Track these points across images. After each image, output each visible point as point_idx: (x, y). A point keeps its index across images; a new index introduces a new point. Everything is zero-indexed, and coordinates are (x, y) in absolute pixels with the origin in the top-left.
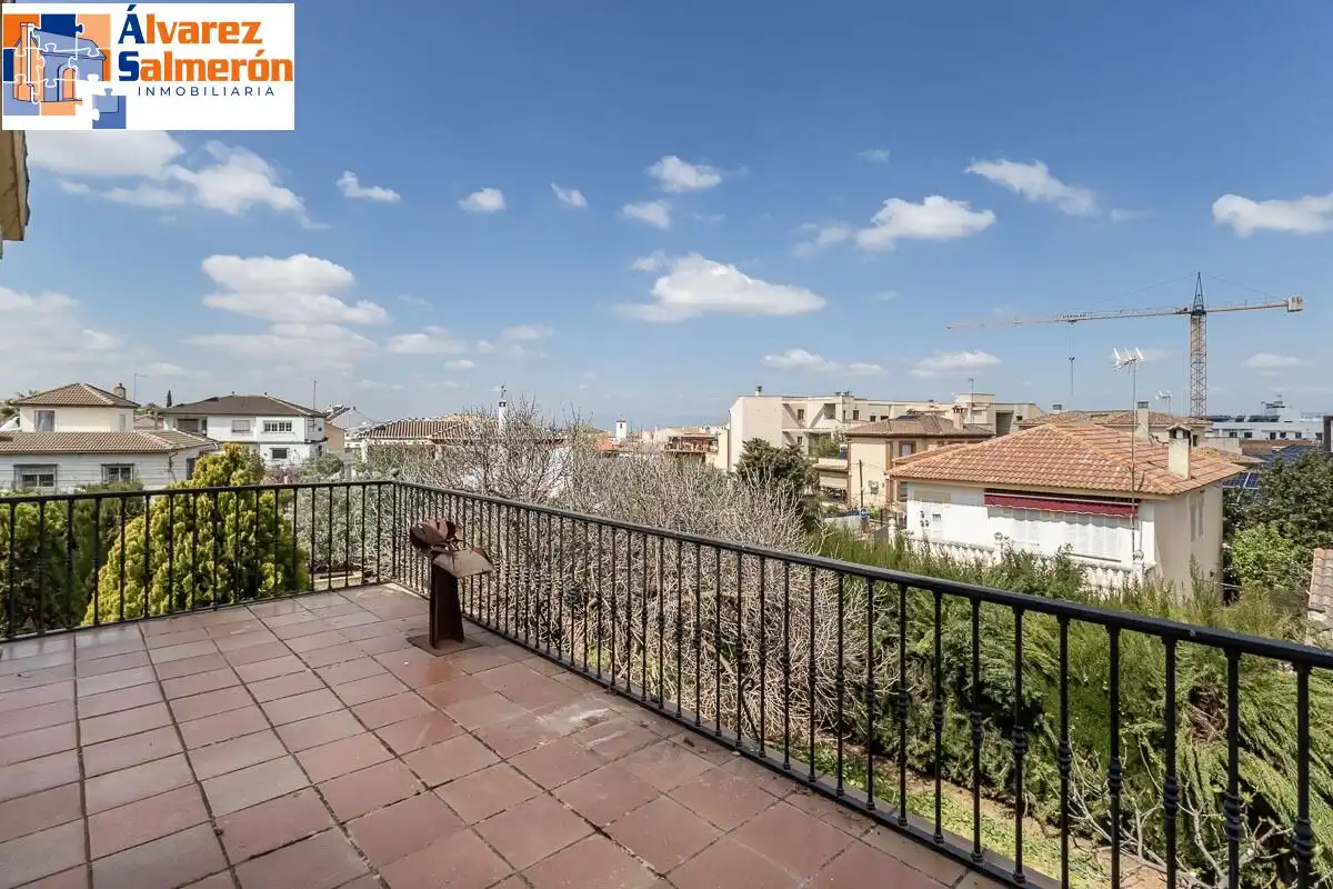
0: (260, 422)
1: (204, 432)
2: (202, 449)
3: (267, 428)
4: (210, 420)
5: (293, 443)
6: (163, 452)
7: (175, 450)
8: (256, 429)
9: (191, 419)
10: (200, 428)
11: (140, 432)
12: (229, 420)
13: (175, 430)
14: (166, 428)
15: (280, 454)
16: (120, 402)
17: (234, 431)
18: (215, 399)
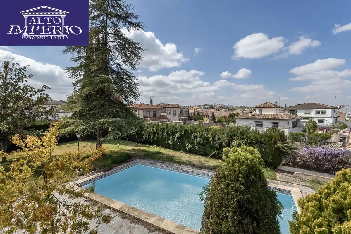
0: (314, 111)
1: (296, 114)
2: (297, 119)
3: (316, 113)
4: (298, 111)
5: (326, 118)
6: (287, 120)
7: (289, 119)
8: (313, 113)
9: (293, 110)
10: (295, 113)
11: (281, 114)
12: (304, 111)
13: (289, 113)
14: (286, 113)
15: (321, 121)
16: (276, 106)
17: (305, 114)
18: (300, 105)
